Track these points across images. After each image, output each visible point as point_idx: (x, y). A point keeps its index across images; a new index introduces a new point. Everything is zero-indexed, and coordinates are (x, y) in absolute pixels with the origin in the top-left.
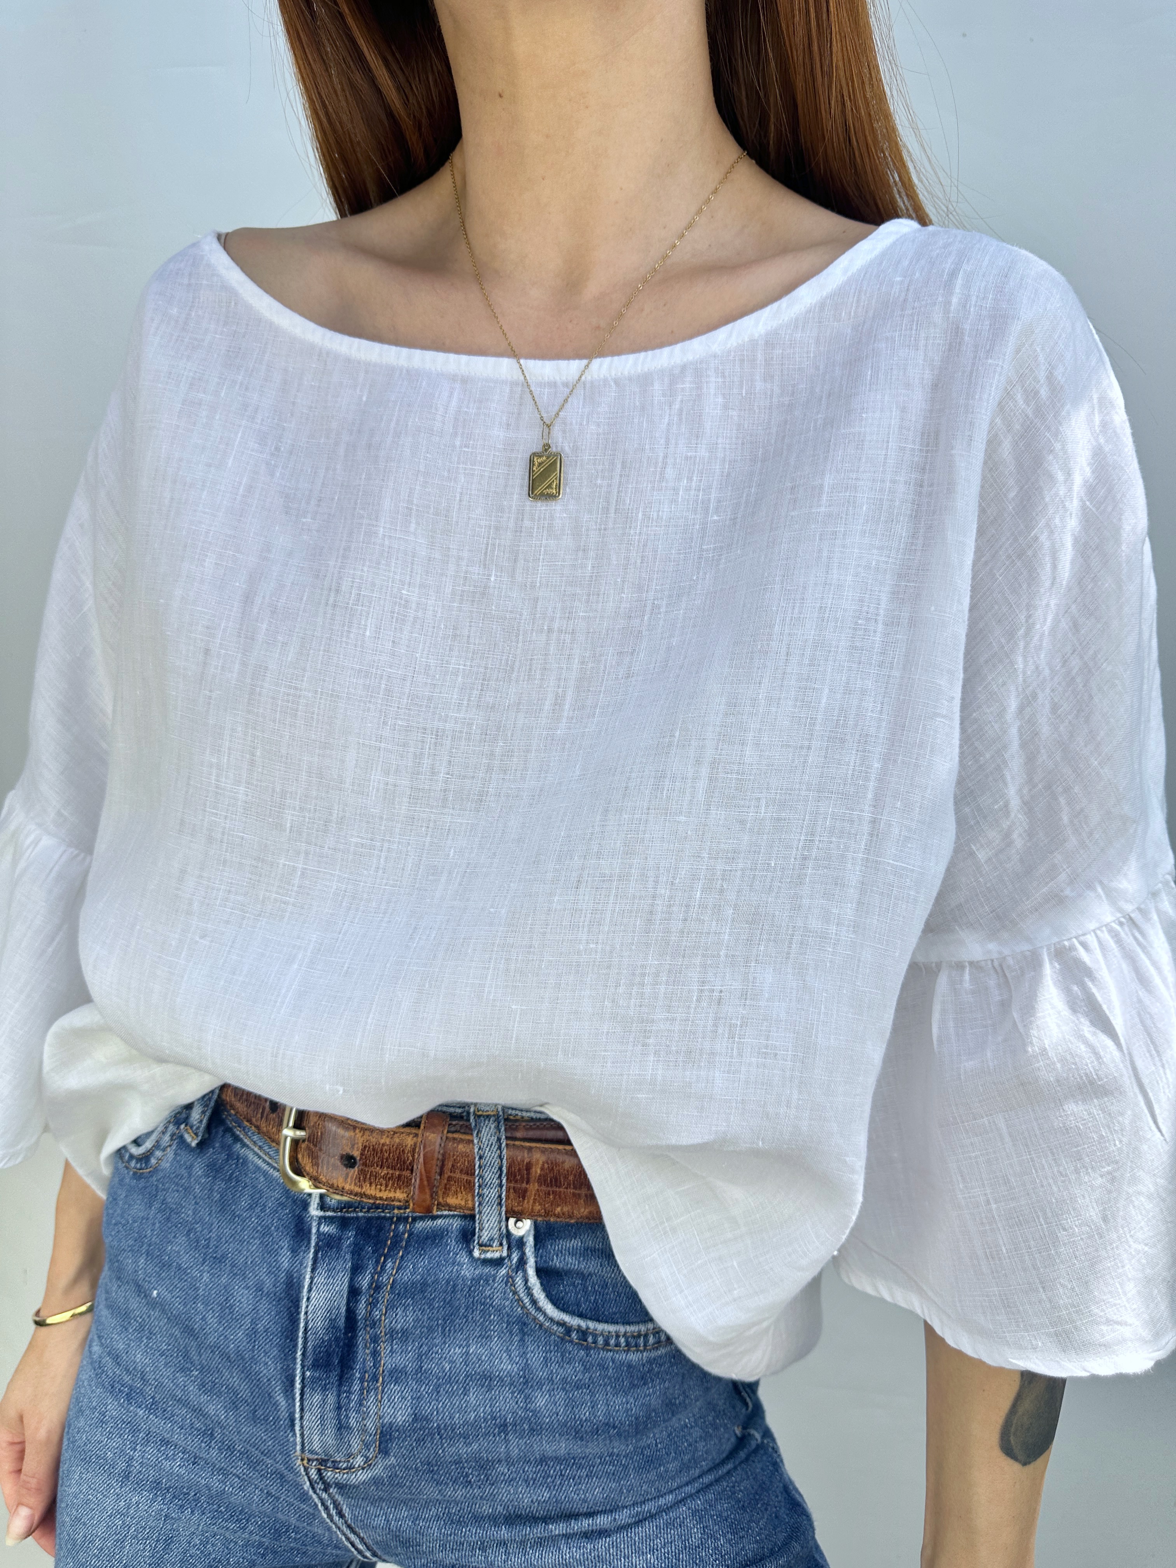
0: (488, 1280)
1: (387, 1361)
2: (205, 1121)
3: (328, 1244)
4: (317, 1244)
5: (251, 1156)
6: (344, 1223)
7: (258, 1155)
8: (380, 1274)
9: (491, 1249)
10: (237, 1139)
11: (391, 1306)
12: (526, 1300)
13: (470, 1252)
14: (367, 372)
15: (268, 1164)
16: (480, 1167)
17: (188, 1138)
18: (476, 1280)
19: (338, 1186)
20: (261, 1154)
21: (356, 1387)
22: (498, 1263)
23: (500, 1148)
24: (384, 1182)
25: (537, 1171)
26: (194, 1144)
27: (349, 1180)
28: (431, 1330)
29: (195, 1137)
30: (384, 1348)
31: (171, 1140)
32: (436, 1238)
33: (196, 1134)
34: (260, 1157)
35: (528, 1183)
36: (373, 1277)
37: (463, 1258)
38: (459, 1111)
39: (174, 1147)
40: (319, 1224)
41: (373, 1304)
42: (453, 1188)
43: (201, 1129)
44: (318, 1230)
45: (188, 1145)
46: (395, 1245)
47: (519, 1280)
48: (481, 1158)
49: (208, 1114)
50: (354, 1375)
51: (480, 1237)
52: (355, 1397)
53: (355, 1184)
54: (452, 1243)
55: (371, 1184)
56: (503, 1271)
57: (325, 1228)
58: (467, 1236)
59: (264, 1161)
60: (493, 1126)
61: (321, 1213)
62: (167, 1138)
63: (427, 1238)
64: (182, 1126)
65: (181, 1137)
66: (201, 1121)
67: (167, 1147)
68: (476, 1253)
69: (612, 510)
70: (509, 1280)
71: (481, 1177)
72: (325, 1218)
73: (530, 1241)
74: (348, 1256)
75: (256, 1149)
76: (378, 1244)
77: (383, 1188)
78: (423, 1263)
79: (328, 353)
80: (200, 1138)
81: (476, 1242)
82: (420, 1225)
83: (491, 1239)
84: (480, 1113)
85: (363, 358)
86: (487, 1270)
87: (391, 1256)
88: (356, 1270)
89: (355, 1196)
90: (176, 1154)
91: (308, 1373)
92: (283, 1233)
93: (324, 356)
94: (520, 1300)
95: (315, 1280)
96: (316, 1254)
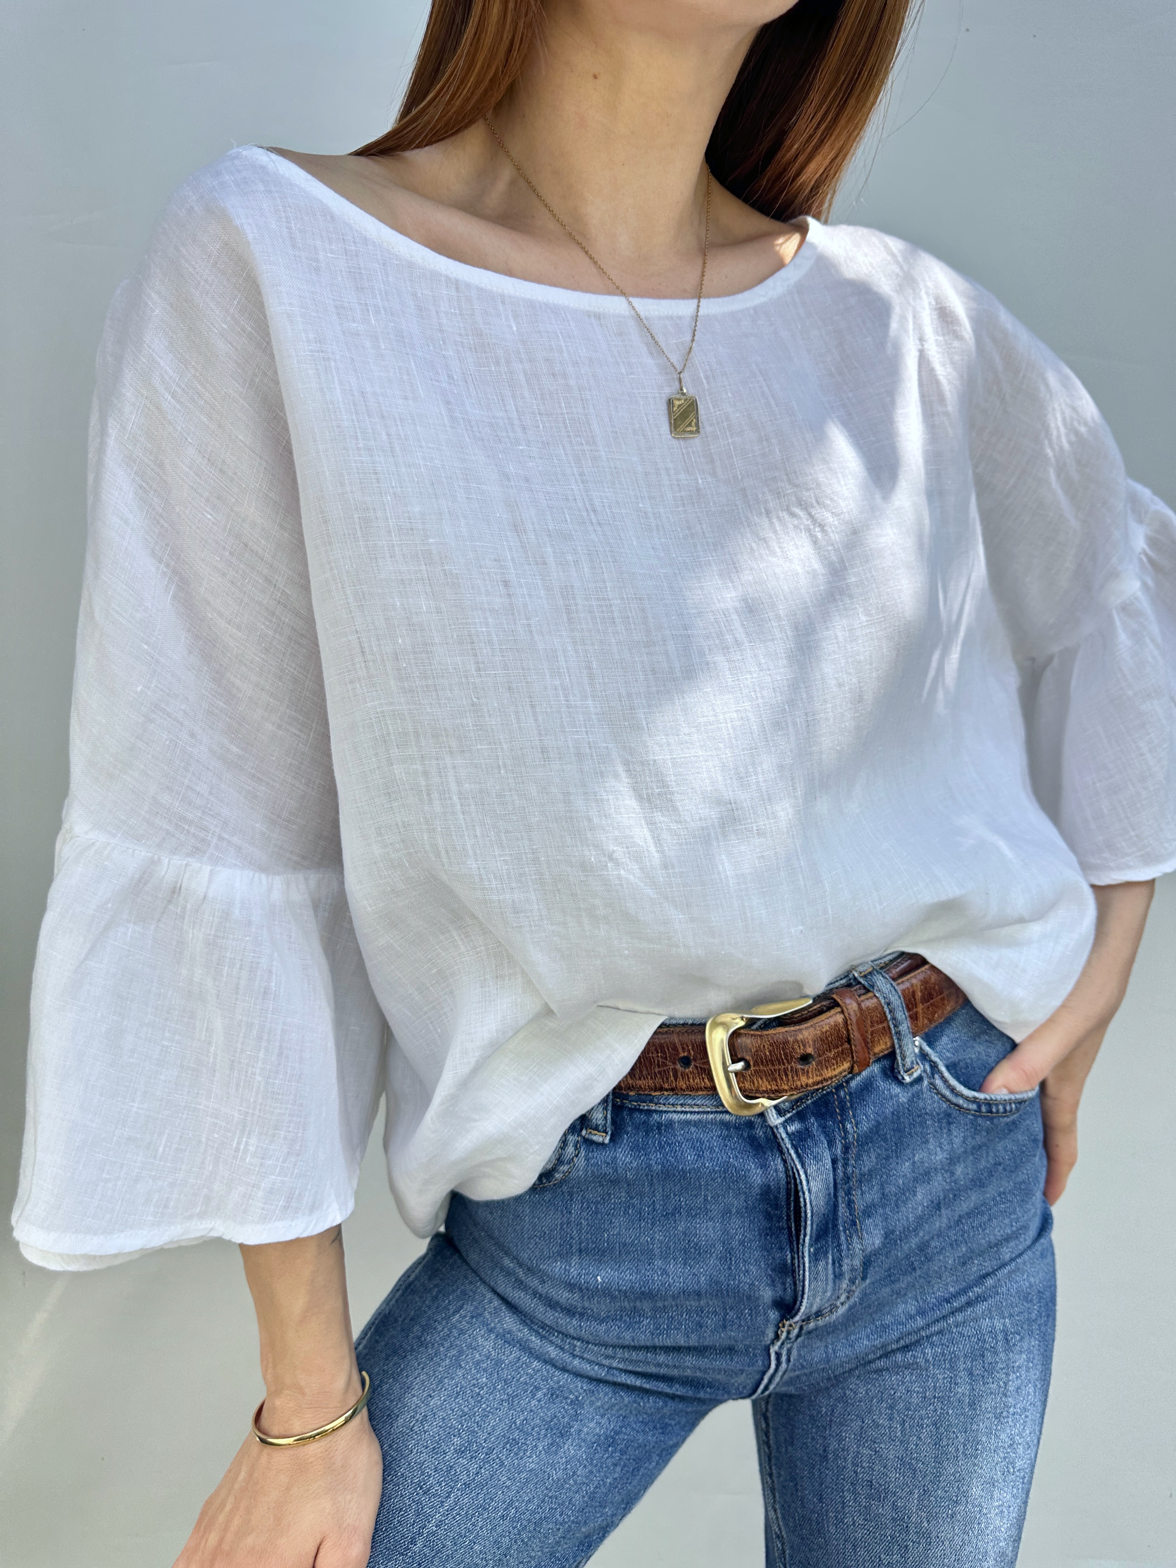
0: (918, 1095)
1: (859, 1205)
2: (609, 1116)
3: (800, 1139)
4: (793, 1145)
5: (676, 1117)
6: (801, 1116)
7: (682, 1112)
8: (845, 1138)
9: (913, 1070)
10: (649, 1112)
11: (858, 1157)
12: (947, 1093)
13: (900, 1083)
15: (698, 1113)
16: (890, 1011)
17: (598, 1138)
18: (911, 1101)
19: (802, 1086)
20: (687, 1109)
21: (843, 1238)
22: (920, 1079)
23: (893, 989)
24: (835, 1062)
25: (919, 994)
26: (607, 1141)
27: (810, 1074)
28: (887, 1158)
29: (604, 1134)
30: (856, 1196)
31: (576, 1148)
32: (868, 1086)
33: (606, 1132)
34: (686, 1113)
35: (916, 1007)
36: (842, 1143)
37: (896, 1089)
39: (583, 1153)
40: (785, 1128)
41: (846, 1165)
42: (876, 1039)
43: (608, 1125)
44: (787, 1133)
45: (603, 1144)
46: (843, 1110)
47: (938, 1082)
48: (888, 1004)
49: (610, 1108)
50: (839, 1229)
51: (904, 1065)
52: (844, 1247)
53: (817, 1076)
54: (882, 1085)
55: (826, 1070)
56: (926, 1083)
57: (792, 1128)
58: (892, 1072)
59: (691, 1113)
60: (880, 976)
61: (782, 1120)
62: (570, 1149)
63: (862, 1090)
64: (584, 1132)
65: (589, 1142)
66: (606, 1118)
67: (573, 1159)
68: (908, 1079)
70: (933, 1085)
71: (894, 1019)
72: (786, 1121)
73: (927, 1049)
74: (822, 1138)
75: (679, 1109)
76: (833, 1115)
77: (835, 1067)
78: (870, 1110)
80: (610, 1133)
81: (902, 1072)
82: (853, 1084)
83: (912, 1063)
86: (916, 1087)
87: (845, 1119)
88: (831, 1144)
89: (817, 1085)
90: (587, 1159)
91: (812, 1250)
92: (743, 1158)
94: (943, 1096)
95: (808, 1171)
96: (797, 1152)
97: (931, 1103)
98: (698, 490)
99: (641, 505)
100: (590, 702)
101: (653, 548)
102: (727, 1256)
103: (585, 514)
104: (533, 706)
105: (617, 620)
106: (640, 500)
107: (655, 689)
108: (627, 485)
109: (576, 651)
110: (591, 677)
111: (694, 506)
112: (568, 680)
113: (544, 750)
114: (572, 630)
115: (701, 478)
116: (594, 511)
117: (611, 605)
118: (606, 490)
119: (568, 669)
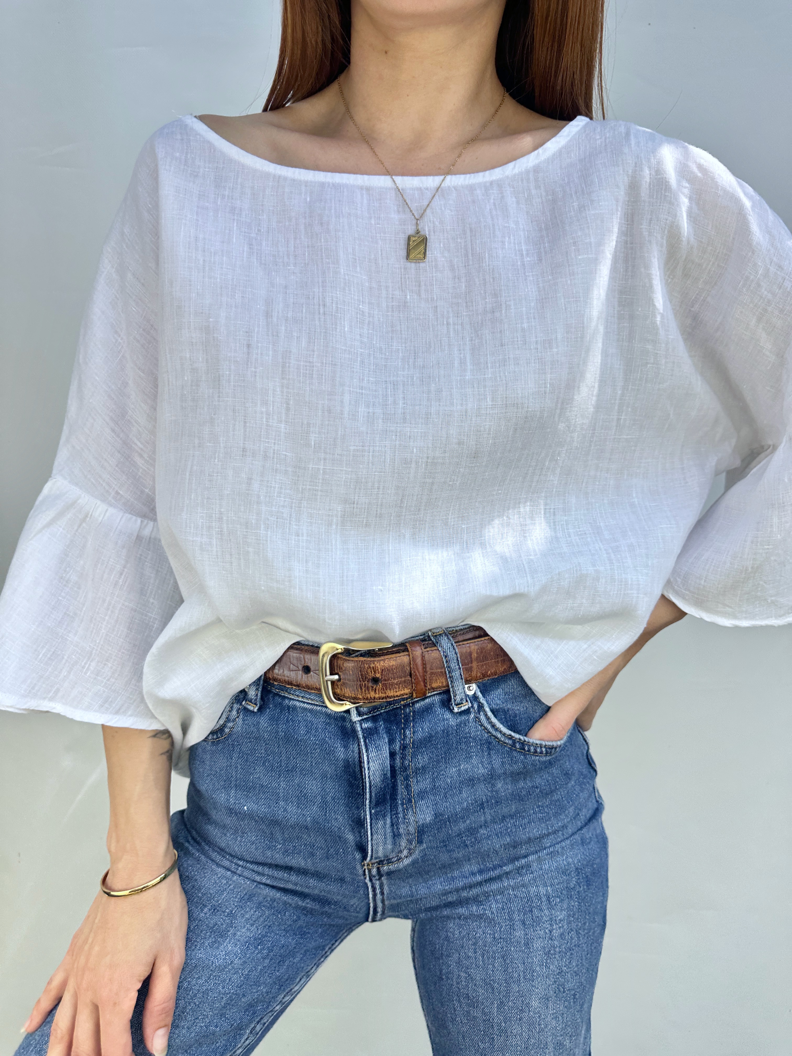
0: (465, 723)
1: (415, 788)
2: (259, 694)
3: (369, 734)
4: (363, 736)
5: (298, 704)
6: (374, 719)
7: (302, 702)
8: (404, 740)
9: (462, 705)
10: (284, 698)
11: (414, 755)
12: (489, 727)
13: (451, 711)
14: (306, 186)
15: (311, 704)
16: (447, 662)
17: (250, 707)
18: (458, 725)
19: (371, 698)
20: (305, 701)
21: (400, 809)
22: (467, 712)
23: (454, 648)
24: (397, 687)
25: (475, 655)
26: (256, 710)
27: (377, 691)
28: (438, 762)
29: (255, 706)
30: (413, 781)
31: (238, 713)
32: (428, 709)
33: (256, 704)
34: (304, 702)
35: (471, 663)
36: (400, 743)
37: (448, 715)
38: (422, 637)
39: (241, 717)
40: (361, 725)
41: (403, 758)
42: (434, 678)
43: (258, 700)
44: (361, 728)
45: (253, 712)
46: (407, 721)
47: (483, 718)
48: (446, 657)
49: (260, 689)
50: (397, 802)
51: (455, 700)
52: (401, 815)
53: (382, 693)
54: (439, 710)
55: (390, 689)
56: (472, 715)
57: (365, 725)
58: (447, 703)
59: (308, 703)
60: (446, 638)
61: (360, 718)
62: (234, 713)
63: (423, 711)
64: (244, 703)
65: (246, 709)
66: (257, 695)
67: (235, 719)
68: (456, 710)
69: (470, 255)
70: (477, 719)
71: (449, 667)
72: (362, 720)
73: (479, 694)
74: (385, 736)
75: (300, 699)
76: (398, 723)
77: (397, 690)
78: (426, 725)
79: (279, 177)
80: (258, 705)
81: (453, 705)
82: (417, 706)
83: (462, 699)
84: (435, 634)
85: (303, 179)
86: (464, 718)
87: (407, 728)
88: (391, 742)
89: (382, 699)
90: (244, 720)
91: (373, 811)
92: (334, 739)
93: (278, 179)
94: (486, 728)
95: (370, 756)
96: (365, 741)
97: (472, 729)
98: (405, 302)
99: (361, 306)
100: (283, 426)
101: (360, 335)
102: (324, 805)
103: (317, 307)
104: (245, 422)
105: (314, 376)
106: (361, 303)
107: (327, 422)
108: (354, 292)
109: (282, 392)
110: (288, 409)
111: (400, 313)
112: (271, 409)
113: (244, 450)
114: (283, 379)
115: (410, 296)
116: (324, 305)
117: (313, 366)
118: (338, 293)
119: (273, 402)
